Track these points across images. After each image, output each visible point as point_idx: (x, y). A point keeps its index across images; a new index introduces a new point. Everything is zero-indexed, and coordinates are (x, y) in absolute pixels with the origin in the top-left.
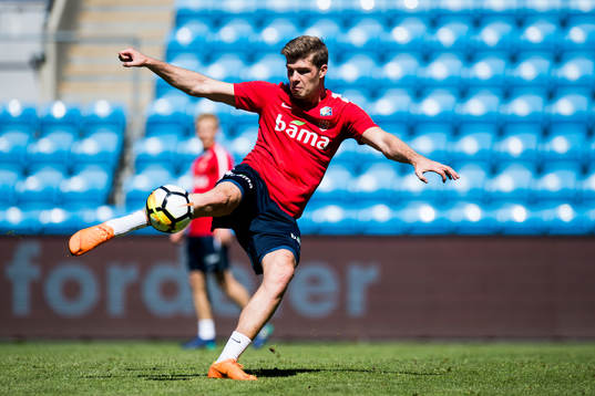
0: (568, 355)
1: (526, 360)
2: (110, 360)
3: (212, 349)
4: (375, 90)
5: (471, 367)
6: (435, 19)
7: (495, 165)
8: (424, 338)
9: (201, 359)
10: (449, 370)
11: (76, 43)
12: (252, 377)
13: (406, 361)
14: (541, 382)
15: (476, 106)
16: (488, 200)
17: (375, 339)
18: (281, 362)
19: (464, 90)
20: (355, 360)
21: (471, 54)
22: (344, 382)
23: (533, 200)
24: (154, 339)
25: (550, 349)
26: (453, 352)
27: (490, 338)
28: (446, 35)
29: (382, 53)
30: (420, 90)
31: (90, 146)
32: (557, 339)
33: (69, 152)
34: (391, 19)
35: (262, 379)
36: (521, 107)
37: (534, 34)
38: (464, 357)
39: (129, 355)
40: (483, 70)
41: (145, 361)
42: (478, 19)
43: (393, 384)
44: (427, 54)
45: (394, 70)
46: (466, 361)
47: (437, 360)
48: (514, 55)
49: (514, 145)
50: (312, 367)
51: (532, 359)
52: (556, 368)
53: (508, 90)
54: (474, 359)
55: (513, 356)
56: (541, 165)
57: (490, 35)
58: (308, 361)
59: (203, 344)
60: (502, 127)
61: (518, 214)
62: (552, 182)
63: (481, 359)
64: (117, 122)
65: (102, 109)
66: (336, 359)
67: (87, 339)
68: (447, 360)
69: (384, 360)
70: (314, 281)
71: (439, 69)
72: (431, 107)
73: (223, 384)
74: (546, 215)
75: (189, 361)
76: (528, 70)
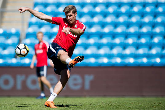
0: (146, 101)
1: (134, 102)
2: (16, 102)
3: (45, 99)
4: (91, 25)
5: (118, 104)
6: (108, 5)
7: (125, 47)
8: (105, 96)
9: (41, 102)
10: (112, 105)
11: (6, 12)
12: (56, 107)
13: (100, 102)
14: (138, 108)
15: (119, 30)
16: (123, 56)
17: (91, 96)
18: (64, 103)
19: (116, 25)
20: (85, 102)
21: (118, 15)
22: (82, 108)
23: (136, 56)
24: (28, 96)
25: (140, 99)
26: (113, 100)
27: (123, 96)
28: (111, 10)
29: (93, 15)
30: (103, 25)
31: (10, 41)
32: (143, 96)
33: (4, 43)
34: (95, 5)
35: (59, 108)
36: (132, 30)
37: (136, 9)
38: (116, 101)
39: (21, 101)
40: (121, 19)
41: (25, 102)
42: (120, 5)
43: (96, 109)
44: (105, 15)
45: (96, 19)
46: (117, 102)
47: (108, 102)
48: (130, 15)
49: (130, 41)
50: (73, 104)
51: (135, 102)
52: (142, 104)
53: (128, 25)
54: (119, 102)
55: (130, 101)
56: (138, 47)
57: (123, 9)
58: (72, 102)
59: (42, 98)
60: (127, 36)
61: (131, 60)
62: (141, 51)
63: (121, 102)
64: (17, 34)
65: (13, 31)
66: (80, 102)
67: (9, 96)
68: (111, 102)
69: (93, 102)
70: (75, 79)
71: (109, 19)
72: (106, 30)
73: (48, 109)
74: (139, 61)
75: (38, 102)
76: (134, 19)
